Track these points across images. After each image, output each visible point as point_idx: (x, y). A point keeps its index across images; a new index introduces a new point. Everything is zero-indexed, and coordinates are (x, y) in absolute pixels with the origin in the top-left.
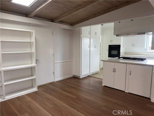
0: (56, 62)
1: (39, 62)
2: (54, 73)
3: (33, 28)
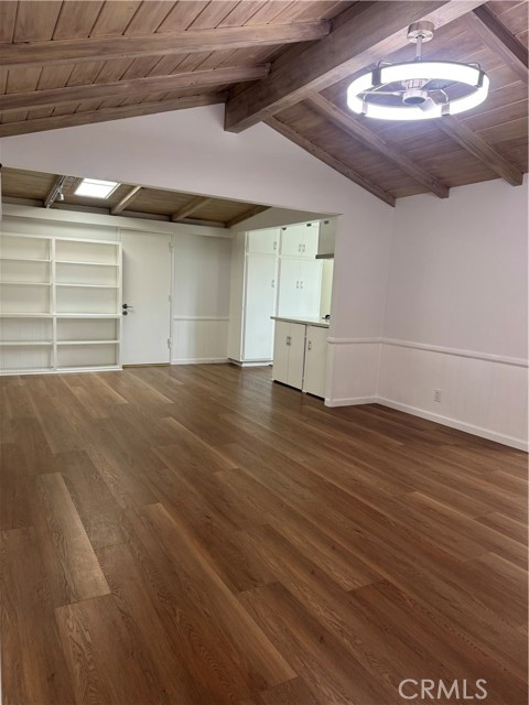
0: (176, 317)
1: (132, 311)
2: (169, 342)
3: (124, 235)
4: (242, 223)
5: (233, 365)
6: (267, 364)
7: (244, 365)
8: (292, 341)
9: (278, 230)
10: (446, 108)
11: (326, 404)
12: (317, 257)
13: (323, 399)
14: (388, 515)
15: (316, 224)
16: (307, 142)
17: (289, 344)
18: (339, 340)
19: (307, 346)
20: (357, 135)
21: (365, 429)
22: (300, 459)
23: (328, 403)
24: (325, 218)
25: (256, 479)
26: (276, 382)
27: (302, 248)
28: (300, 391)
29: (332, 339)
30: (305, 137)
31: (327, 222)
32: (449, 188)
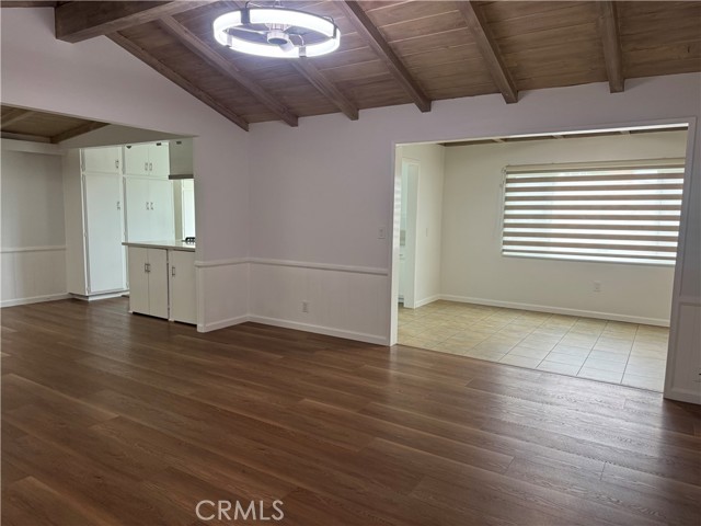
4: (74, 138)
5: (77, 301)
6: (120, 295)
7: (90, 299)
8: (152, 268)
9: (119, 149)
10: (303, 50)
11: (199, 330)
12: (170, 177)
13: (195, 326)
14: (285, 427)
15: (165, 144)
16: (155, 61)
17: (148, 271)
18: (207, 263)
19: (170, 272)
20: (210, 60)
21: (245, 349)
22: (186, 392)
23: (201, 328)
24: (176, 138)
25: (143, 423)
26: (135, 313)
27: (149, 167)
28: (166, 320)
29: (201, 263)
30: (152, 55)
31: (179, 143)
32: (297, 117)
